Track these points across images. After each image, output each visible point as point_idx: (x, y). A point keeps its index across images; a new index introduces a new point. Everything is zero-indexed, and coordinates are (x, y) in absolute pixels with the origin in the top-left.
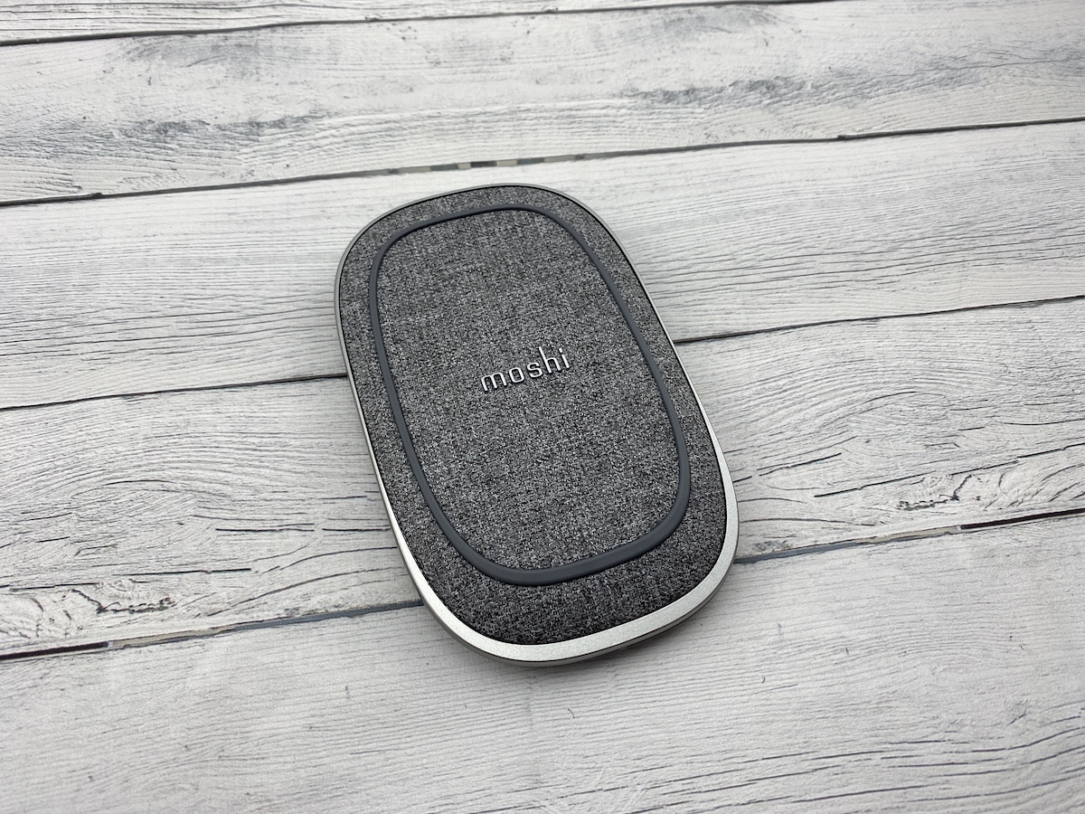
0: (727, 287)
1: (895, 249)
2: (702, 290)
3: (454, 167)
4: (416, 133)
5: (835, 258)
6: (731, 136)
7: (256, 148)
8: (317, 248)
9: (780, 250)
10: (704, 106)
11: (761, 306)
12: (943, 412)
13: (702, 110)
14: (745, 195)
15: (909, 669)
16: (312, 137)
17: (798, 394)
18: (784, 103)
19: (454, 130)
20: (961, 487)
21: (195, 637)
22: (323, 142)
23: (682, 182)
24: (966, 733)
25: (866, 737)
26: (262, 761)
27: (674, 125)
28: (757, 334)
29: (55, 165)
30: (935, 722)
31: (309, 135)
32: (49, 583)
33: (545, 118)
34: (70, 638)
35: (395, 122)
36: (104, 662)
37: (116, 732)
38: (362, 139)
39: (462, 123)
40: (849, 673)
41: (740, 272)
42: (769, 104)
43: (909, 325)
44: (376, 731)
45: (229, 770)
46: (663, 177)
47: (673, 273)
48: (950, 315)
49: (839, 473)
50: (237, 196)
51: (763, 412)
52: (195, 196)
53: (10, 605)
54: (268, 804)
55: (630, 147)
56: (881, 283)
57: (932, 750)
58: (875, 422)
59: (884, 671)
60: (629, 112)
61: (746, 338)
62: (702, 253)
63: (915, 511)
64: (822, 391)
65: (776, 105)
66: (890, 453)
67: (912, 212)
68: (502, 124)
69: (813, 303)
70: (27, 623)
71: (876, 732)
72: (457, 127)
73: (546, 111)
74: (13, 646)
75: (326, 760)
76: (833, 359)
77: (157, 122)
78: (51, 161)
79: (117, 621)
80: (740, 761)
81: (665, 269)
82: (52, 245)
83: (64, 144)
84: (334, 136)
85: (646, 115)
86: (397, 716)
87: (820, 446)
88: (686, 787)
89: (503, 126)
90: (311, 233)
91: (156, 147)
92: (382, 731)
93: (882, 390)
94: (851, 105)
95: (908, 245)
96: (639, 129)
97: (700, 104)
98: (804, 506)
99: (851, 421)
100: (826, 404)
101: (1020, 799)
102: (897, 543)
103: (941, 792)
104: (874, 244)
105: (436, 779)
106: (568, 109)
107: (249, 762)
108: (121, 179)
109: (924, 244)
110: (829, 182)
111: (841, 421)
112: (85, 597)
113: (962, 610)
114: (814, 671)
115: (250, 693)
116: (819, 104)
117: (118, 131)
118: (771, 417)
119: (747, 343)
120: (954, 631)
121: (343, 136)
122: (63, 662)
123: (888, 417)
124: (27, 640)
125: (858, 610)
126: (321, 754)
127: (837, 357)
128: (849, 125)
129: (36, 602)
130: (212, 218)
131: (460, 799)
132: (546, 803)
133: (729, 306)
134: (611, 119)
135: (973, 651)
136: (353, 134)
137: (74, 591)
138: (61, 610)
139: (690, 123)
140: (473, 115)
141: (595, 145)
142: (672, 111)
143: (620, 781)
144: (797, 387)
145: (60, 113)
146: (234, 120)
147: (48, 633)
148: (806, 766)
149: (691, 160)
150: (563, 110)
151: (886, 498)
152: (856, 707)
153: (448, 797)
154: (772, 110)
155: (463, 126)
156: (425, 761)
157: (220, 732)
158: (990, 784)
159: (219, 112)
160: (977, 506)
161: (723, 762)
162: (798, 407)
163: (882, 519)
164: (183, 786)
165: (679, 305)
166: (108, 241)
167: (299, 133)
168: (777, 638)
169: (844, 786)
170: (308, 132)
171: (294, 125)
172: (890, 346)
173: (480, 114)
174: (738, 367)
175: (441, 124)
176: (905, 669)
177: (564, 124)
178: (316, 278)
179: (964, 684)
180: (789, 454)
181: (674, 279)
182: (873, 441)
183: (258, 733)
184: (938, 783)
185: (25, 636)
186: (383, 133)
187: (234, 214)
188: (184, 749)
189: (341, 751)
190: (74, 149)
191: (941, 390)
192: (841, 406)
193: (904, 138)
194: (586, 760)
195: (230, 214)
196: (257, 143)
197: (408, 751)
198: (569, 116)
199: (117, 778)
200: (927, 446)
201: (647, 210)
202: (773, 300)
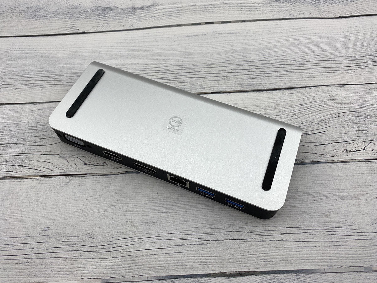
0: (292, 71)
1: (355, 60)
2: (283, 71)
3: (200, 24)
4: (187, 12)
5: (332, 62)
6: (299, 15)
7: (134, 17)
8: (153, 52)
9: (312, 58)
10: (290, 4)
11: (303, 78)
12: (365, 119)
13: (289, 5)
14: (302, 37)
15: (339, 204)
16: (152, 13)
17: (313, 110)
18: (320, 3)
19: (200, 10)
20: (367, 146)
21: (113, 174)
22: (156, 15)
23: (279, 31)
24: (356, 227)
25: (322, 224)
26: (132, 213)
27: (278, 10)
28: (301, 88)
29: (71, 21)
30: (345, 222)
31: (151, 12)
32: (70, 155)
33: (232, 7)
34: (76, 172)
35: (180, 7)
36: (86, 179)
37: (89, 200)
38: (169, 14)
39: (203, 8)
40: (318, 204)
41: (297, 65)
42: (314, 3)
43: (356, 88)
44: (166, 207)
45: (122, 214)
46: (273, 29)
47: (273, 64)
48: (372, 85)
49: (324, 138)
50: (127, 34)
51: (300, 116)
52: (115, 33)
53: (59, 160)
54: (133, 225)
55: (262, 18)
56: (348, 72)
57: (343, 231)
58: (339, 121)
59: (331, 204)
60: (262, 5)
61: (296, 89)
62: (284, 58)
63: (349, 153)
64: (321, 109)
65: (317, 4)
66: (343, 132)
67: (363, 46)
68: (217, 8)
69: (322, 78)
70: (64, 166)
71: (325, 223)
72: (201, 9)
73: (233, 4)
74: (60, 172)
75: (151, 214)
76: (327, 99)
77: (102, 7)
78: (69, 20)
79: (90, 168)
80: (279, 227)
81: (271, 63)
82: (70, 49)
83: (73, 14)
84: (160, 13)
85: (269, 6)
86: (172, 203)
87: (318, 128)
88: (261, 233)
89: (217, 9)
90: (151, 47)
91: (102, 16)
92: (167, 207)
93: (343, 110)
94: (345, 4)
95: (360, 58)
96: (266, 11)
97: (289, 3)
98: (310, 148)
99: (330, 120)
100: (322, 114)
101: (371, 249)
102: (341, 163)
103: (344, 244)
104: (347, 58)
105: (183, 222)
106: (241, 4)
107: (128, 212)
108: (91, 27)
109: (366, 58)
110: (333, 34)
111: (327, 120)
112: (81, 160)
113: (361, 187)
114: (307, 202)
115: (129, 192)
116: (333, 4)
117: (90, 10)
118: (302, 117)
119: (297, 91)
120: (357, 194)
121: (163, 13)
122: (74, 178)
123: (344, 120)
124: (64, 171)
125: (325, 184)
126: (149, 212)
127: (328, 98)
128: (344, 12)
129: (67, 160)
130: (120, 41)
131: (190, 229)
132: (216, 233)
133: (292, 78)
134: (256, 7)
135: (362, 201)
136: (166, 12)
137: (77, 158)
138: (74, 163)
139: (284, 10)
140: (207, 5)
141: (249, 17)
142: (278, 5)
143: (240, 229)
144: (313, 108)
145: (72, 3)
146: (127, 7)
147: (70, 169)
148: (300, 231)
149: (283, 23)
150: (239, 4)
151: (339, 148)
152: (319, 215)
153: (187, 228)
154: (315, 6)
155: (203, 9)
156: (180, 217)
157: (120, 203)
158: (362, 243)
159: (122, 4)
160: (372, 153)
161: (274, 227)
162: (312, 114)
163: (337, 155)
164: (109, 217)
165: (274, 76)
166: (87, 48)
167: (148, 11)
168: (296, 190)
169: (312, 238)
170: (151, 11)
171: (147, 9)
172: (348, 95)
173: (210, 5)
174: (293, 99)
175: (196, 8)
176: (338, 204)
177: (239, 9)
178: (152, 63)
179: (357, 211)
180: (308, 130)
181: (273, 67)
182: (337, 128)
183: (131, 204)
184: (344, 241)
185: (64, 170)
186: (176, 12)
187: (127, 40)
188: (109, 207)
189: (155, 212)
190: (76, 16)
191: (365, 112)
192: (328, 115)
193: (364, 17)
194: (230, 222)
195: (125, 40)
196: (134, 15)
197: (175, 214)
198: (241, 6)
199: (90, 213)
200: (357, 131)
201: (266, 41)
202: (308, 76)
